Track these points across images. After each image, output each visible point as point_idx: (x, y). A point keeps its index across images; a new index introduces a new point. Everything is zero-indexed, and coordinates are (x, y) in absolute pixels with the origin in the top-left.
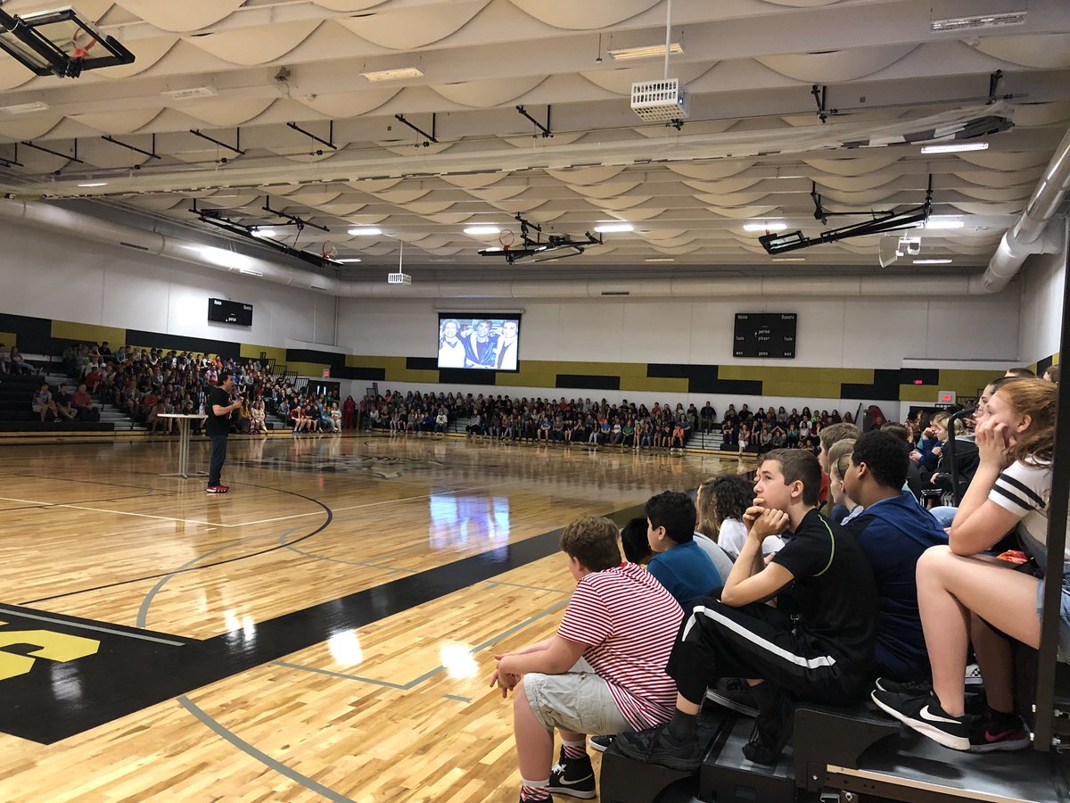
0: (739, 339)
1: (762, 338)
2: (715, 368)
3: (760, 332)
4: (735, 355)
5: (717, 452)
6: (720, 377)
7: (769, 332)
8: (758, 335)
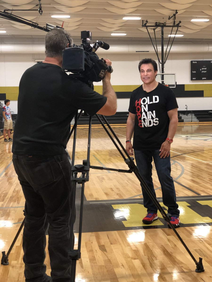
0: (193, 72)
1: (203, 72)
2: (183, 86)
3: (203, 69)
4: (192, 79)
5: (197, 123)
6: (186, 89)
7: (206, 69)
8: (202, 70)
